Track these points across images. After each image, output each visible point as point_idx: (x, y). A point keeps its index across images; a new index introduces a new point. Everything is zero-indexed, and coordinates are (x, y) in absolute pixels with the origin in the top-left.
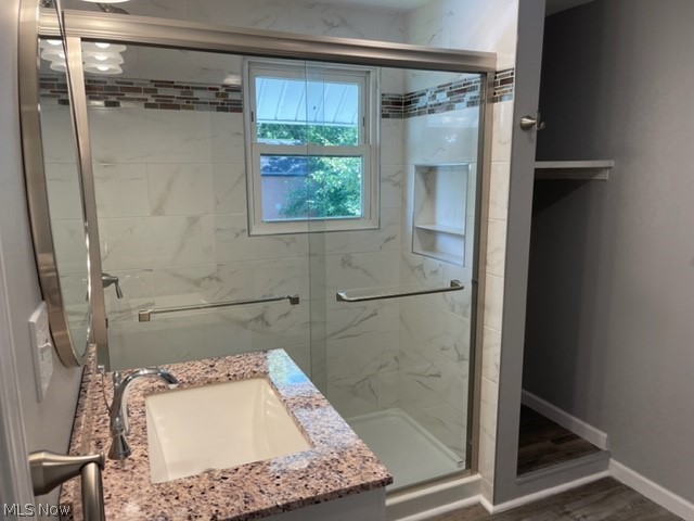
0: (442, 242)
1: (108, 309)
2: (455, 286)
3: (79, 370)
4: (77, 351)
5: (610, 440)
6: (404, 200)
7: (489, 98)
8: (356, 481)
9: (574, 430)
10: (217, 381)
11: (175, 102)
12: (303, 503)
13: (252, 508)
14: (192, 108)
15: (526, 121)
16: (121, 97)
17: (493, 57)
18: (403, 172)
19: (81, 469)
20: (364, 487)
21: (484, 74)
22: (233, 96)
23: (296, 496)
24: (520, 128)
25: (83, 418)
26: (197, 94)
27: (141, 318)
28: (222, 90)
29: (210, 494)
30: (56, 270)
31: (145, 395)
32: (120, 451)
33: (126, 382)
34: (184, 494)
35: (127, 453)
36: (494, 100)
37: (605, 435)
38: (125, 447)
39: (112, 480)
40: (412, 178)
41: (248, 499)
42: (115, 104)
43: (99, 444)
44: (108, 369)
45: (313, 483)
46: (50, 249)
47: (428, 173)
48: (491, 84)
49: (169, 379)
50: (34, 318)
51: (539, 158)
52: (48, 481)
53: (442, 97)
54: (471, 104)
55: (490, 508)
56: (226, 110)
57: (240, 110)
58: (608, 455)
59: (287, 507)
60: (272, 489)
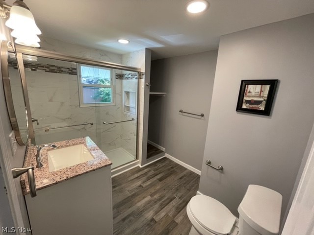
0: (131, 109)
1: (34, 128)
2: (133, 120)
3: (25, 147)
4: (24, 141)
5: (166, 150)
6: (122, 99)
7: (140, 78)
8: (104, 165)
9: (159, 148)
10: (70, 145)
11: (55, 71)
12: (91, 171)
13: (77, 174)
14: (61, 73)
15: (147, 84)
16: (37, 68)
17: (140, 69)
18: (122, 92)
19: (27, 170)
20: (106, 166)
21: (138, 72)
22: (73, 71)
23: (89, 170)
24: (146, 85)
25: (27, 159)
26: (62, 69)
27: (45, 131)
28: (71, 69)
29: (66, 173)
30: (17, 122)
31: (47, 151)
32: (39, 165)
33: (41, 148)
34: (59, 173)
35: (42, 166)
36: (141, 79)
37: (164, 149)
38: (41, 164)
39: (37, 173)
40: (124, 94)
41: (76, 172)
42: (34, 70)
43: (32, 165)
44: (35, 145)
45: (93, 167)
46: (14, 116)
47: (127, 93)
48: (140, 75)
49: (54, 146)
50: (10, 135)
51: (150, 92)
52: (17, 175)
53: (130, 76)
54: (136, 79)
55: (141, 167)
56: (72, 74)
57: (76, 75)
58: (165, 152)
59: (87, 172)
60: (83, 169)
